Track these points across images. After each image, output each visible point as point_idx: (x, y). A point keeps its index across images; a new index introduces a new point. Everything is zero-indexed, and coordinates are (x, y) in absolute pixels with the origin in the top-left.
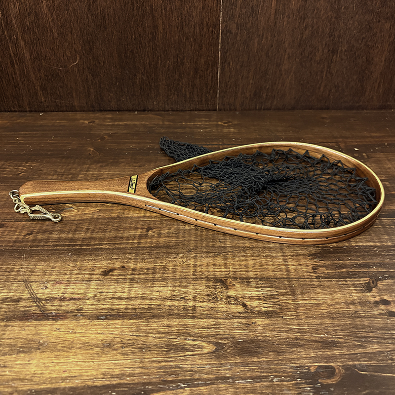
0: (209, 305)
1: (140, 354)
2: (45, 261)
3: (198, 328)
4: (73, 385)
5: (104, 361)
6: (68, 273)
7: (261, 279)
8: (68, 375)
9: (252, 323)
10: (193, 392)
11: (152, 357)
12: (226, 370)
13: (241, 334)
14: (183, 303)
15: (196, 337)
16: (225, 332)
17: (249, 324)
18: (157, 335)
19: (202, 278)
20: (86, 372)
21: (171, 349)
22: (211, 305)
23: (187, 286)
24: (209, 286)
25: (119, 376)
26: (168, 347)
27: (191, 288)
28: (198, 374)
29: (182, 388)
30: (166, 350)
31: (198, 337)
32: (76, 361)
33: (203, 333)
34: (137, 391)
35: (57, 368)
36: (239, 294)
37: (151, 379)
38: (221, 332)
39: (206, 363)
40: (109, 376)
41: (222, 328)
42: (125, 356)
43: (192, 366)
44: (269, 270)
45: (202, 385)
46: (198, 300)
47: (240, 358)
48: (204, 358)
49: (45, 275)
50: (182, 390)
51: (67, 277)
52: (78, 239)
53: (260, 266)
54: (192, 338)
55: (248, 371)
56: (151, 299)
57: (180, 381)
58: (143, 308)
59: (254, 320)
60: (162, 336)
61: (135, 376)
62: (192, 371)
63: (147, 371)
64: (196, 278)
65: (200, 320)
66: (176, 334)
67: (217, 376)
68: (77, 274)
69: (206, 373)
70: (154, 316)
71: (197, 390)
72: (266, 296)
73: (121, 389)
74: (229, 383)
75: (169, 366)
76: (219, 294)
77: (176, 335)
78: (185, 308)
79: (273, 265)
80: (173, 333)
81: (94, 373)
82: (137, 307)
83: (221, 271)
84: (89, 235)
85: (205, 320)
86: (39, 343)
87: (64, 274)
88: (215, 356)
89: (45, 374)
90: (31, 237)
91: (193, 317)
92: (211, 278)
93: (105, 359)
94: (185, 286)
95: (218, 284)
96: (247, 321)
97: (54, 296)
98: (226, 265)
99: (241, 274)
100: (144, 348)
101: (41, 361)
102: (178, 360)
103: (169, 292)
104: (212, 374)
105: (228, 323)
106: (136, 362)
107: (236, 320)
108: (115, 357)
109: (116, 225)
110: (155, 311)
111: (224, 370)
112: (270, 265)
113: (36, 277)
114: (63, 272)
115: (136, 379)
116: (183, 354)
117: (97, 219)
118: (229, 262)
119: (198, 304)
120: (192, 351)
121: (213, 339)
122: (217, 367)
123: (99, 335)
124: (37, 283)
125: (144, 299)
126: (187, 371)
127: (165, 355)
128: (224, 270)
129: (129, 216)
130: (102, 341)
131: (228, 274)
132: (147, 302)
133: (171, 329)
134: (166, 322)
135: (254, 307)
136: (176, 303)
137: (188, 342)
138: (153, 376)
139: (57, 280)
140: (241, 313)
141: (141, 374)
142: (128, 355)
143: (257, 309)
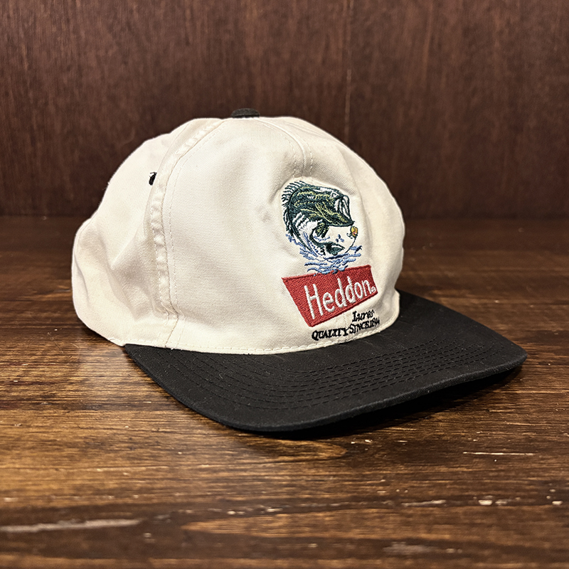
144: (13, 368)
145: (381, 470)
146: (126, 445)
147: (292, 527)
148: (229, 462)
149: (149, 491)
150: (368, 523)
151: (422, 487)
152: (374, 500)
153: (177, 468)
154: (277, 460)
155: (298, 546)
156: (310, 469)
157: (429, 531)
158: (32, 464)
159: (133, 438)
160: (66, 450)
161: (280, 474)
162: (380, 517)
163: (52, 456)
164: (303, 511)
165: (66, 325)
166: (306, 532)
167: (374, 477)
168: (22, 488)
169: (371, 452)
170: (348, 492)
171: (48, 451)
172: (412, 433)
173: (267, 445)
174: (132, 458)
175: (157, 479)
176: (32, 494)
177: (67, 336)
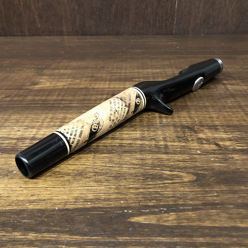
0: (180, 144)
1: (115, 182)
2: (19, 114)
3: (174, 161)
4: (41, 208)
5: (76, 187)
6: (40, 121)
7: (228, 126)
8: (36, 198)
9: (230, 158)
10: (179, 217)
11: (128, 184)
12: (214, 196)
13: (220, 166)
14: (153, 143)
15: (173, 168)
16: (203, 165)
17: (226, 159)
18: (131, 166)
19: (170, 126)
20: (56, 196)
21: (148, 178)
22: (183, 144)
23: (155, 131)
24: (177, 131)
25: (93, 201)
26: (145, 176)
27: (160, 132)
28: (182, 200)
29: (166, 212)
30: (142, 178)
31: (175, 168)
32: (46, 186)
33: (180, 165)
34: (114, 215)
35: (25, 192)
36: (210, 137)
37: (130, 204)
38: (199, 164)
39: (189, 190)
40: (82, 201)
41: (199, 161)
42: (99, 183)
43: (174, 193)
44: (233, 121)
45: (189, 210)
46: (169, 141)
47: (226, 186)
48: (186, 186)
49: (19, 122)
50: (166, 215)
51: (38, 124)
52: (50, 100)
53: (224, 118)
54: (168, 169)
55: (238, 198)
56: (122, 140)
57: (163, 206)
58: (114, 145)
59: (230, 156)
60: (136, 167)
61: (111, 201)
62: (174, 197)
63: (124, 196)
64: (164, 126)
65: (174, 155)
66: (152, 165)
67: (204, 202)
68: (49, 122)
69: (192, 200)
70: (126, 152)
71: (183, 215)
72: (237, 138)
73: (97, 212)
74: (220, 209)
75: (148, 193)
76: (189, 136)
77: (151, 167)
78: (156, 146)
79: (236, 117)
80: (147, 165)
81: (65, 197)
82: (108, 145)
83: (187, 121)
84: (60, 98)
85: (179, 155)
86: (8, 171)
87: (36, 122)
88: (198, 184)
89: (12, 197)
90: (8, 99)
91: (166, 153)
92: (178, 125)
93: (77, 185)
94: (154, 131)
95: (186, 130)
96: (224, 157)
97: (25, 136)
98: (190, 117)
99: (207, 123)
100: (118, 177)
101: (9, 186)
102: (157, 187)
103: (138, 135)
104: (198, 200)
105: (204, 158)
106: (111, 189)
107: (212, 156)
108: (88, 184)
109: (84, 92)
110: (127, 148)
111: (211, 196)
112: (234, 117)
113: (10, 123)
114: (35, 120)
115: (113, 204)
116: (161, 182)
117: (68, 89)
118: (193, 116)
119: (169, 144)
120: (171, 180)
121: (191, 170)
122: (202, 194)
123: (71, 166)
124: (10, 127)
125: (115, 139)
126: (169, 197)
127: (142, 182)
128: (189, 120)
129: (96, 87)
130: (73, 170)
131: (195, 123)
132: (118, 141)
133: (145, 162)
134: (138, 156)
135: (228, 146)
136: (147, 143)
137: (165, 172)
138: (132, 201)
139: (30, 126)
140: (216, 150)
141: (118, 200)
142: (101, 182)
143: (230, 147)
144: (31, 130)
145: (214, 188)
146: (93, 174)
147: (178, 220)
148: (142, 184)
149: (109, 200)
150: (213, 218)
151: (235, 198)
152: (213, 205)
153: (119, 187)
154: (164, 182)
155: (182, 231)
156: (181, 187)
157: (242, 222)
158: (52, 185)
159: (96, 170)
160: (66, 177)
161: (167, 190)
162: (218, 215)
163: (60, 180)
164: (181, 211)
165: (49, 104)
166: (185, 223)
167: (211, 192)
168: (51, 198)
169: (208, 178)
170: (200, 200)
171: (58, 177)
172: (226, 167)
173: (158, 174)
174: (98, 181)
175: (111, 193)
176: (56, 201)
177: (51, 111)
